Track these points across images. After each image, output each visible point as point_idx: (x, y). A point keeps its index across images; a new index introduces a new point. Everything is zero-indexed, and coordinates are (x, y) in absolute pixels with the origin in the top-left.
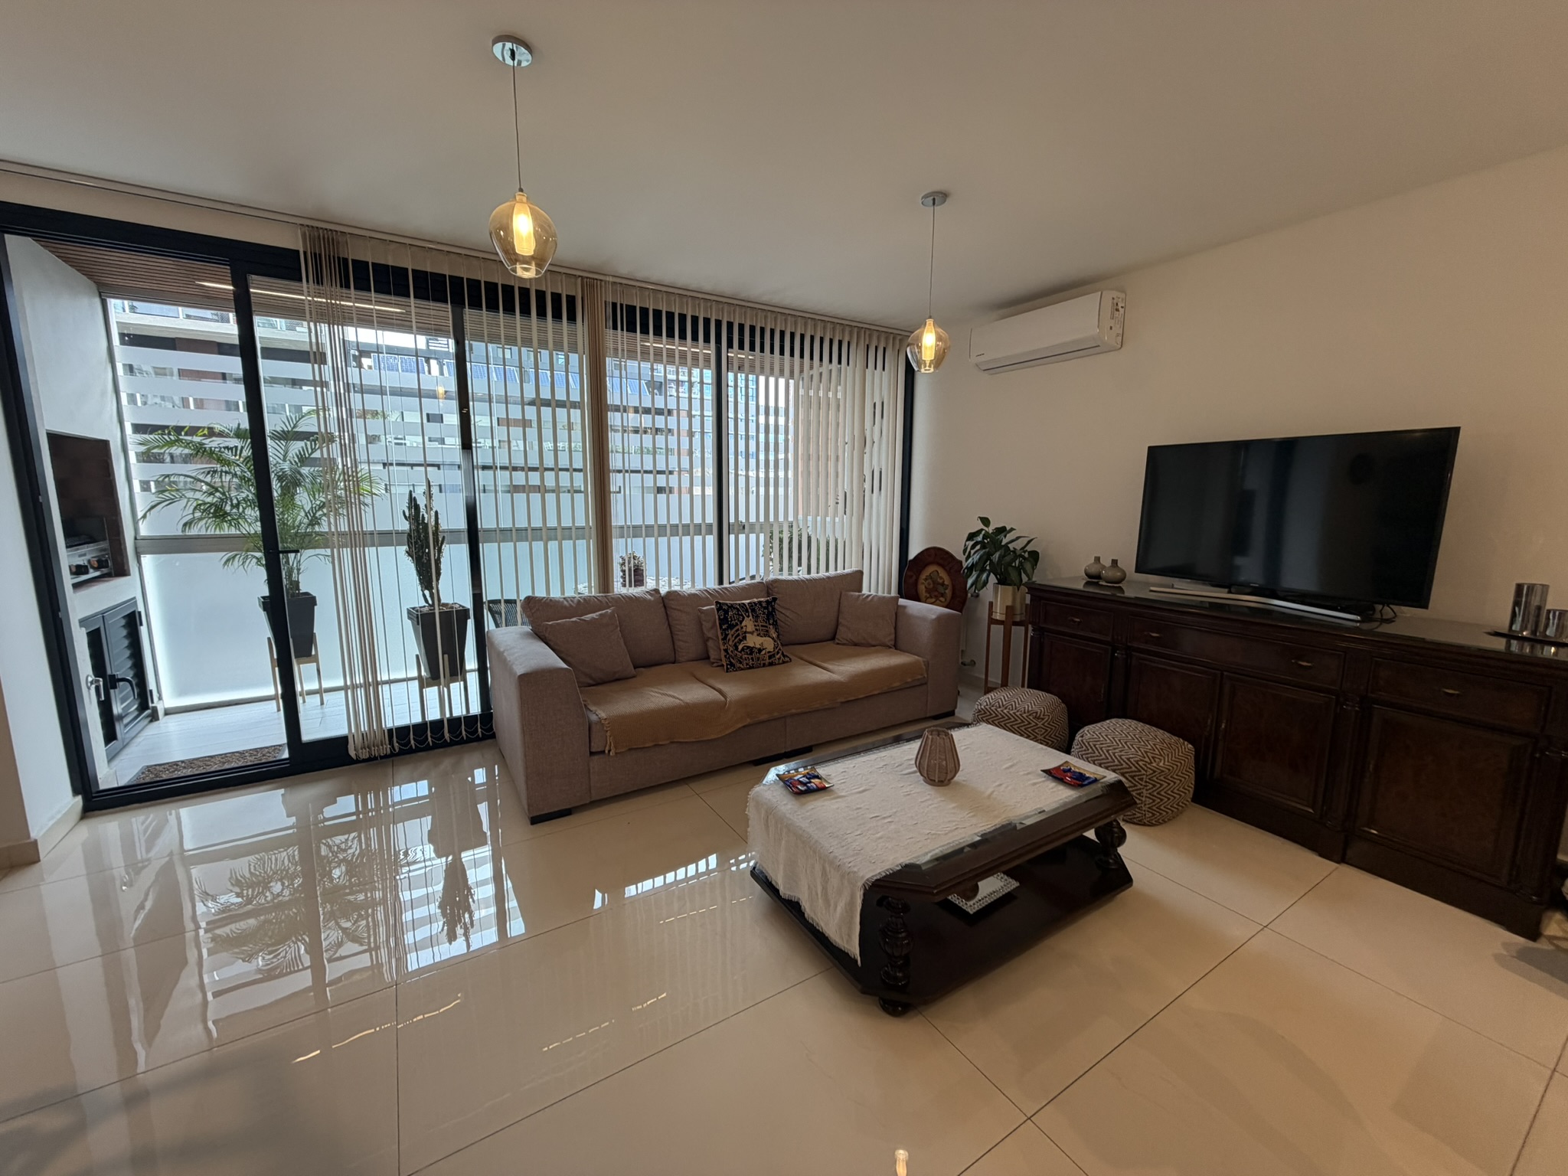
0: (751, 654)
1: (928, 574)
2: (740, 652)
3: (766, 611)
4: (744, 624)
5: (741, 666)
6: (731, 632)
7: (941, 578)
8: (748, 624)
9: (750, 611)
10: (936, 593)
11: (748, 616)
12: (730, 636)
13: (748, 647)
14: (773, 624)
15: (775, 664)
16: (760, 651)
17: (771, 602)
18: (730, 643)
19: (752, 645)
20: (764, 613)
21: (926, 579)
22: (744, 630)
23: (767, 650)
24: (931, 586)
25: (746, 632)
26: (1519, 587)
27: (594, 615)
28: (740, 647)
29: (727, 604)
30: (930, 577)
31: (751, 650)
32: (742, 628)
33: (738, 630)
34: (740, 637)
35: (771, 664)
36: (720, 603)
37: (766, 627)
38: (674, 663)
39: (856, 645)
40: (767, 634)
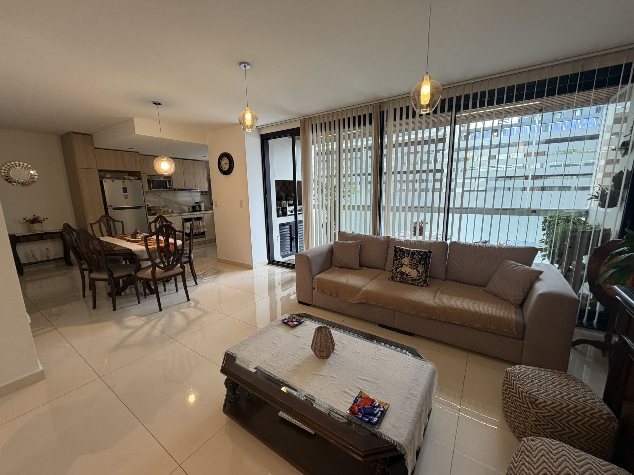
0: (402, 275)
2: (397, 273)
4: (403, 260)
5: (396, 279)
8: (406, 260)
9: (410, 254)
11: (408, 257)
16: (407, 275)
17: (427, 253)
20: (418, 257)
22: (402, 263)
23: (412, 276)
29: (400, 248)
31: (403, 273)
33: (399, 262)
34: (399, 266)
36: (396, 247)
37: (417, 265)
40: (416, 268)
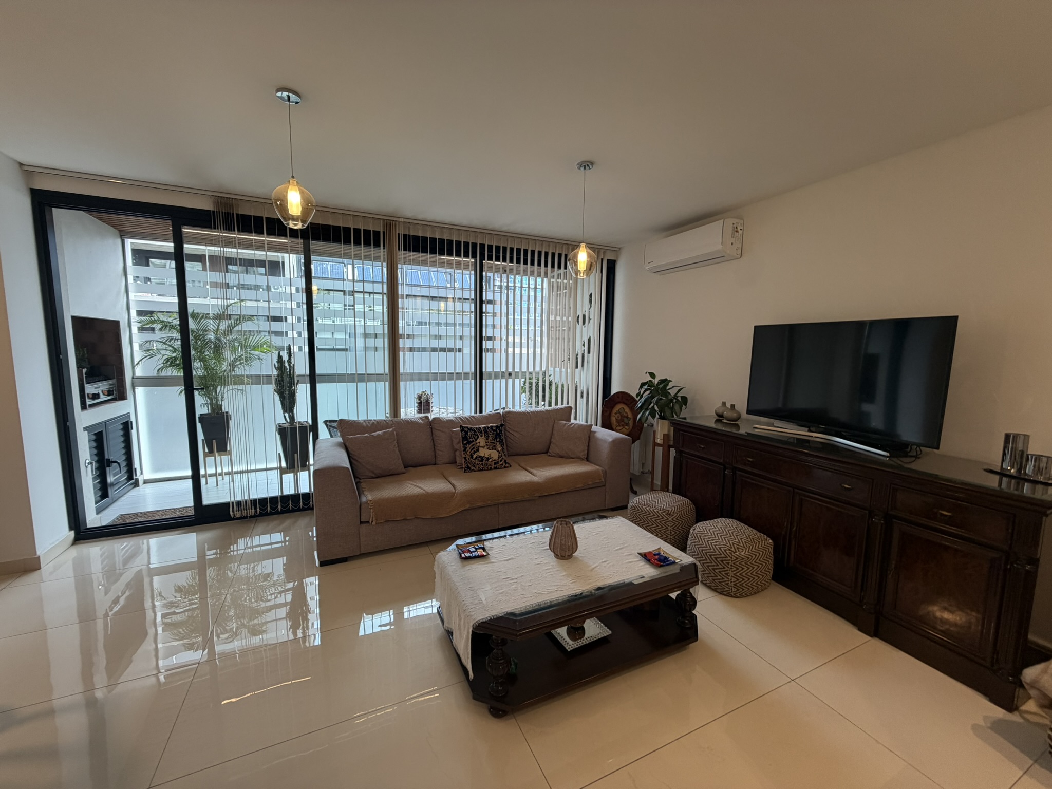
0: (482, 461)
1: (617, 410)
2: (475, 459)
3: (495, 433)
4: (478, 441)
5: (474, 468)
6: (469, 446)
7: (626, 413)
8: (481, 441)
9: (483, 432)
10: (623, 423)
11: (482, 436)
12: (468, 449)
13: (480, 456)
14: (499, 441)
15: (499, 468)
16: (488, 459)
17: (500, 427)
18: (468, 453)
19: (483, 455)
20: (493, 434)
21: (616, 414)
22: (478, 445)
23: (493, 459)
24: (620, 418)
25: (479, 447)
26: (1007, 436)
27: (380, 432)
28: (475, 456)
29: (467, 427)
30: (619, 412)
31: (482, 458)
32: (477, 443)
33: (473, 445)
34: (475, 450)
35: (496, 468)
36: (463, 427)
37: (494, 443)
38: (435, 465)
39: (561, 457)
40: (494, 448)
